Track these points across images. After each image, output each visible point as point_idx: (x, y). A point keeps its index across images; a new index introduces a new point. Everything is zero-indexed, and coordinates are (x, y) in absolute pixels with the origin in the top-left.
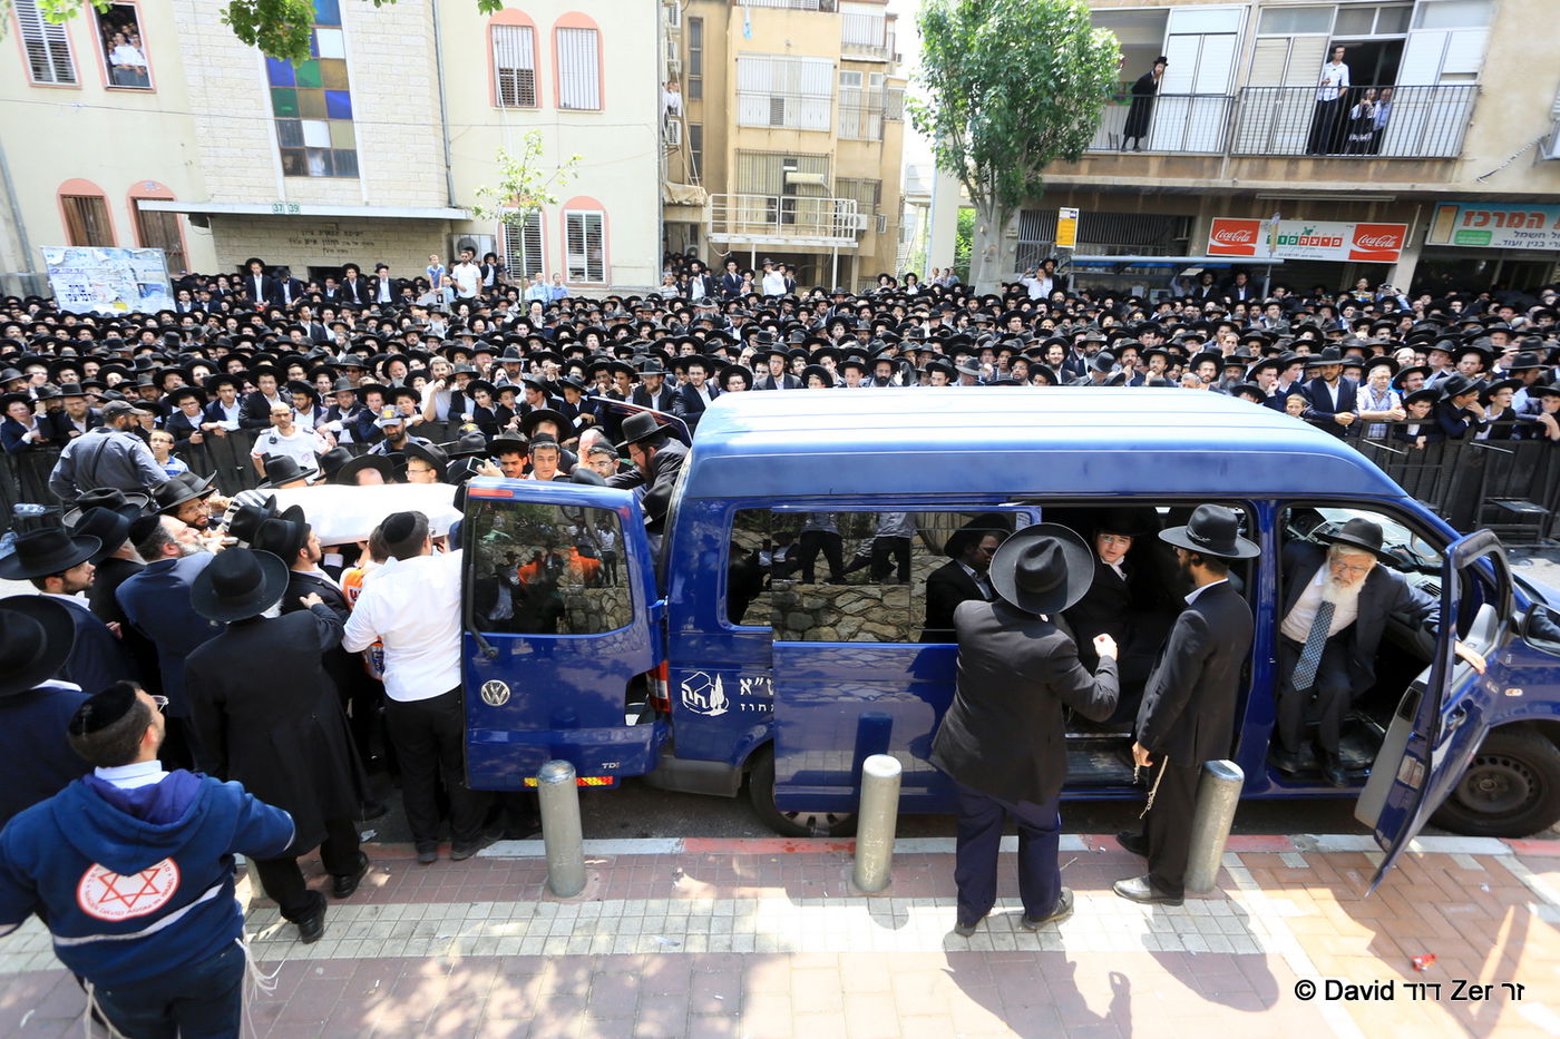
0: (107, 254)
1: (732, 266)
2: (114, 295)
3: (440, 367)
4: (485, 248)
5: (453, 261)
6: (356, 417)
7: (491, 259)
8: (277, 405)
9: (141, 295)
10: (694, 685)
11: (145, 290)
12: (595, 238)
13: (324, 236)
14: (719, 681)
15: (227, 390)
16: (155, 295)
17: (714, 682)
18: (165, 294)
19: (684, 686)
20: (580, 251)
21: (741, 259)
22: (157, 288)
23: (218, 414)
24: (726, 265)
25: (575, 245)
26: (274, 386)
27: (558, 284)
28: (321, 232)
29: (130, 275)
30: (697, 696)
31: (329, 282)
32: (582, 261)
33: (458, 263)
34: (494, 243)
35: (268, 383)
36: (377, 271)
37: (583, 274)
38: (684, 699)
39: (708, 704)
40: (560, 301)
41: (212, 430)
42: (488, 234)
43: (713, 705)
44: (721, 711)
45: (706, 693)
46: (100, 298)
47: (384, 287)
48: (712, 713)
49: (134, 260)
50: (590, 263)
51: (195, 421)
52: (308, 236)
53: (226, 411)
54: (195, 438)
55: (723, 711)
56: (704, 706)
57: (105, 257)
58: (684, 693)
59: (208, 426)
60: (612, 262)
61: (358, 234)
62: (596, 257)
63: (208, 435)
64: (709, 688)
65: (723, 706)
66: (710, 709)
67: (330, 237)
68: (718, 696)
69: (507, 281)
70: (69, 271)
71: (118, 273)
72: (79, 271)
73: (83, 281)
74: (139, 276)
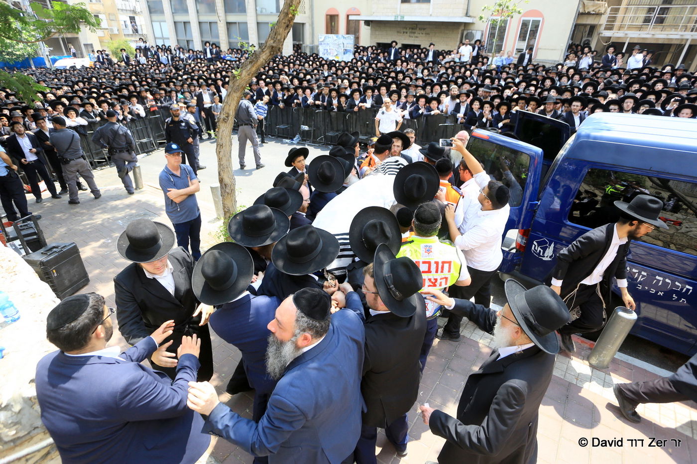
1: (611, 50)
2: (336, 53)
3: (455, 90)
5: (462, 43)
6: (413, 108)
7: (478, 43)
8: (386, 99)
9: (344, 54)
10: (539, 244)
11: (346, 52)
12: (534, 33)
13: (411, 31)
14: (553, 245)
15: (369, 92)
16: (348, 53)
17: (550, 245)
18: (351, 54)
19: (535, 243)
20: (524, 40)
21: (617, 46)
22: (349, 51)
23: (364, 101)
24: (608, 49)
25: (523, 36)
26: (385, 91)
27: (509, 56)
28: (410, 28)
29: (342, 45)
30: (539, 249)
31: (408, 51)
32: (523, 45)
33: (463, 44)
34: (482, 35)
35: (383, 90)
36: (430, 46)
38: (533, 248)
39: (544, 253)
40: (509, 64)
41: (361, 106)
42: (481, 30)
43: (546, 255)
44: (548, 259)
45: (544, 249)
46: (332, 54)
47: (431, 54)
48: (544, 259)
49: (345, 40)
51: (357, 102)
52: (405, 30)
53: (367, 101)
54: (356, 109)
55: (550, 259)
56: (541, 254)
57: (336, 38)
58: (534, 246)
59: (361, 104)
60: (539, 46)
61: (424, 29)
62: (531, 43)
63: (360, 108)
64: (547, 247)
65: (550, 257)
66: (544, 257)
67: (413, 31)
68: (549, 251)
69: (484, 54)
70: (325, 44)
71: (339, 45)
72: (328, 44)
73: (328, 48)
74: (345, 46)
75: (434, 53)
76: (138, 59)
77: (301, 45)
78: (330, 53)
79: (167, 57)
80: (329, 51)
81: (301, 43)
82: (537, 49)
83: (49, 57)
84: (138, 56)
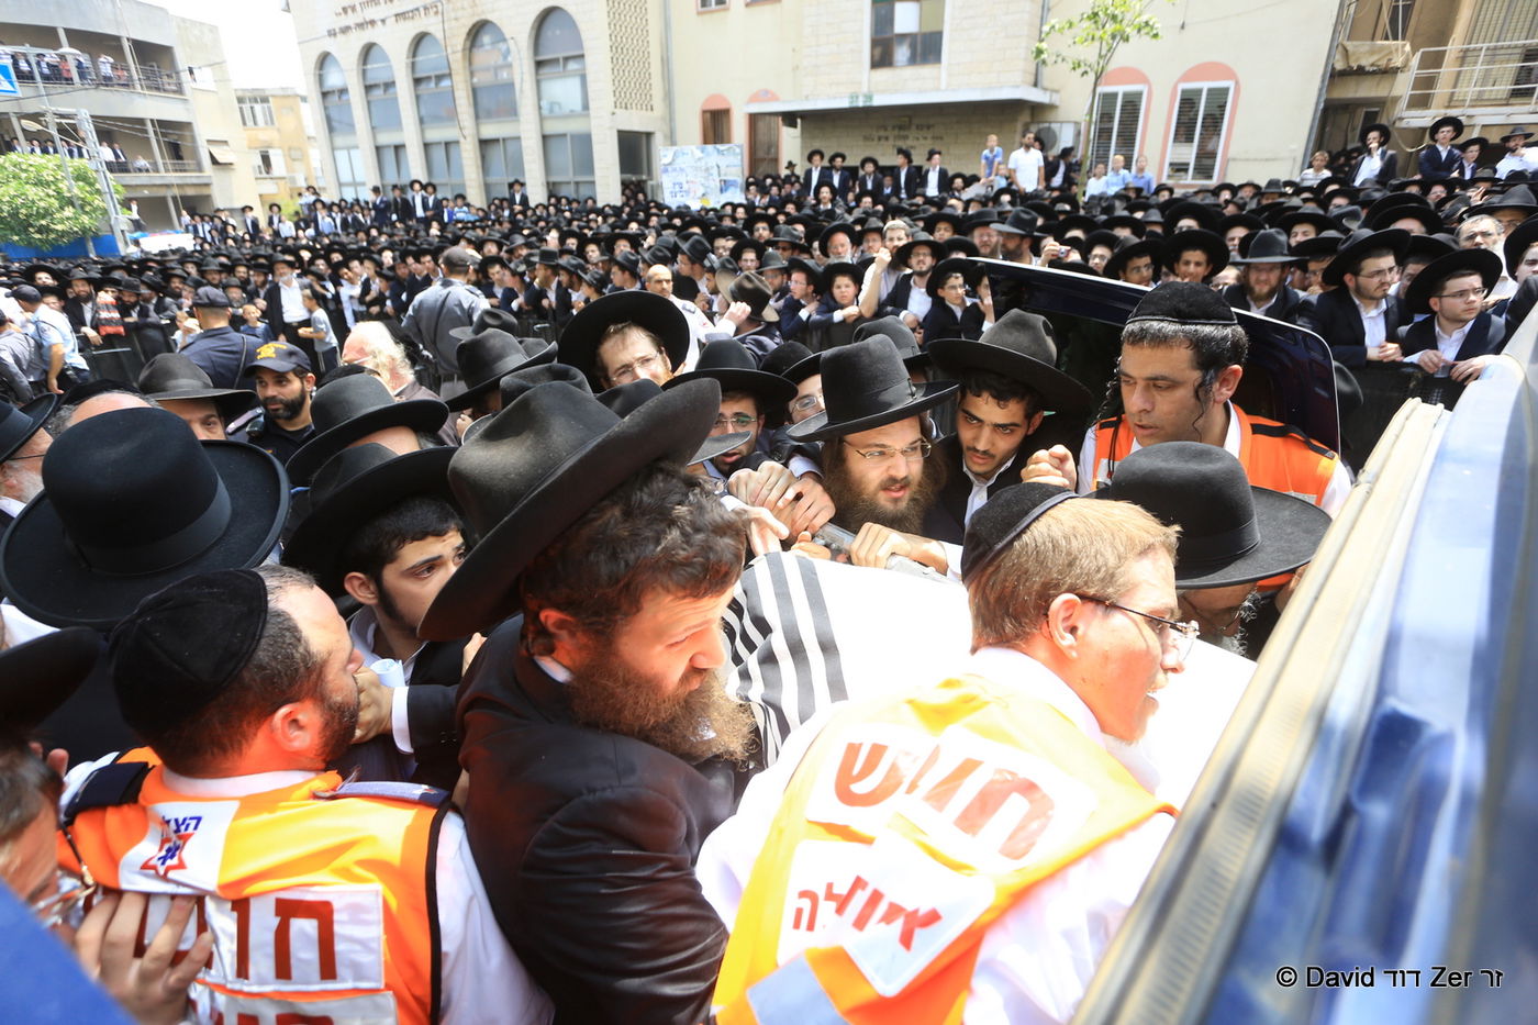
0: (703, 152)
2: (702, 191)
4: (1065, 139)
9: (721, 191)
11: (725, 185)
12: (1214, 123)
13: (896, 132)
16: (731, 190)
18: (738, 190)
20: (1190, 139)
22: (734, 182)
25: (1184, 131)
28: (894, 128)
29: (715, 171)
32: (1189, 153)
34: (1078, 134)
37: (1186, 170)
42: (1072, 122)
46: (692, 194)
47: (933, 178)
49: (720, 157)
50: (1199, 157)
52: (882, 133)
57: (701, 155)
60: (1232, 153)
61: (929, 127)
62: (1210, 147)
67: (902, 133)
70: (675, 170)
71: (707, 170)
72: (682, 170)
73: (682, 179)
74: (722, 172)
75: (943, 174)
76: (275, 226)
77: (645, 182)
78: (688, 192)
79: (334, 220)
80: (685, 187)
81: (644, 177)
82: (1226, 161)
83: (127, 234)
84: (276, 220)
